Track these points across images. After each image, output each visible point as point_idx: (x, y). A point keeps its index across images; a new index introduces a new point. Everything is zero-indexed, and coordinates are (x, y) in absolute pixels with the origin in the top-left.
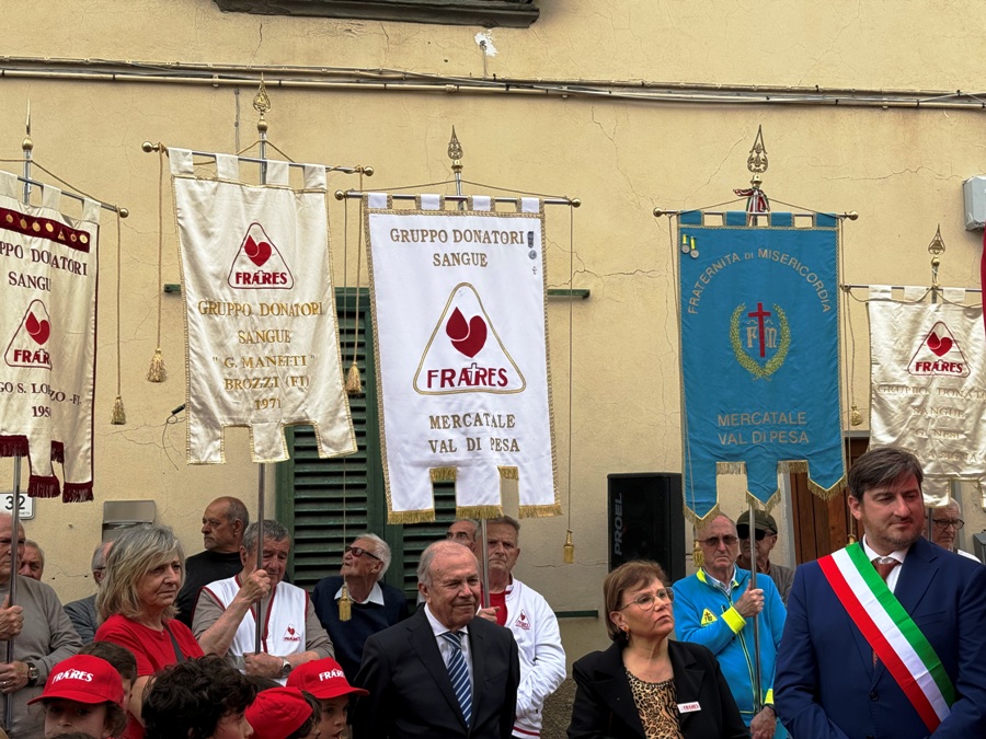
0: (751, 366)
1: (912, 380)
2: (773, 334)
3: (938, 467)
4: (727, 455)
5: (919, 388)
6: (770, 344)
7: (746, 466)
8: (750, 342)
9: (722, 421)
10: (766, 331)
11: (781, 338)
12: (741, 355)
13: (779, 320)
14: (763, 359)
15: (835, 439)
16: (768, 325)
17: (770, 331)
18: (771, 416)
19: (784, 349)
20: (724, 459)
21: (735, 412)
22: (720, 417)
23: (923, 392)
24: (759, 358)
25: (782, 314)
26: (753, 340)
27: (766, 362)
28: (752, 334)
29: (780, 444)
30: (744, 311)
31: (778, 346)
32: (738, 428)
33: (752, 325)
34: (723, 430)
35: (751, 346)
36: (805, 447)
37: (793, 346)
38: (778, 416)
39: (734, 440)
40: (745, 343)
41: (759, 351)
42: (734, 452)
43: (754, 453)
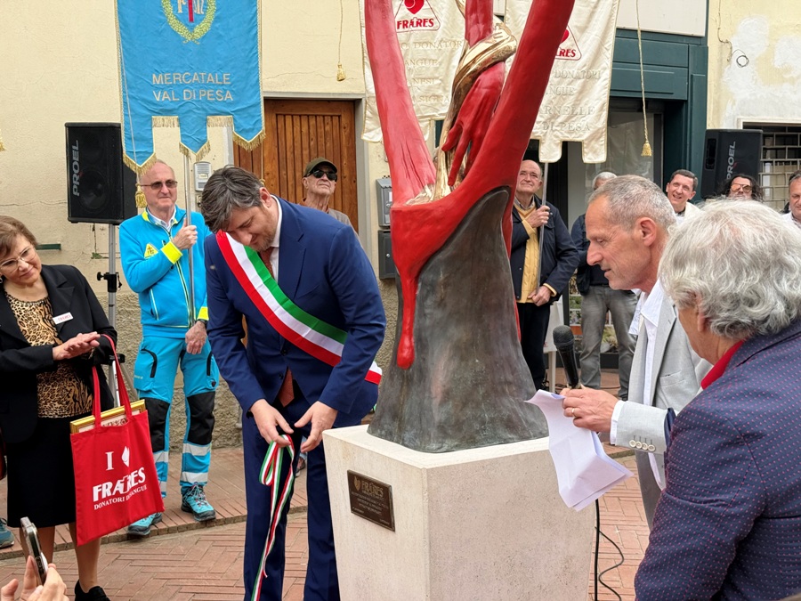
0: (182, 30)
4: (161, 110)
6: (198, 10)
7: (179, 120)
9: (156, 80)
11: (208, 4)
12: (173, 21)
14: (192, 24)
15: (255, 98)
18: (200, 76)
19: (210, 16)
20: (159, 114)
21: (168, 72)
22: (154, 76)
24: (188, 22)
26: (183, 6)
27: (194, 26)
29: (209, 102)
31: (205, 12)
32: (171, 86)
34: (157, 88)
35: (180, 11)
36: (230, 104)
37: (219, 13)
38: (206, 76)
39: (168, 97)
40: (175, 9)
41: (188, 17)
42: (168, 108)
43: (185, 109)
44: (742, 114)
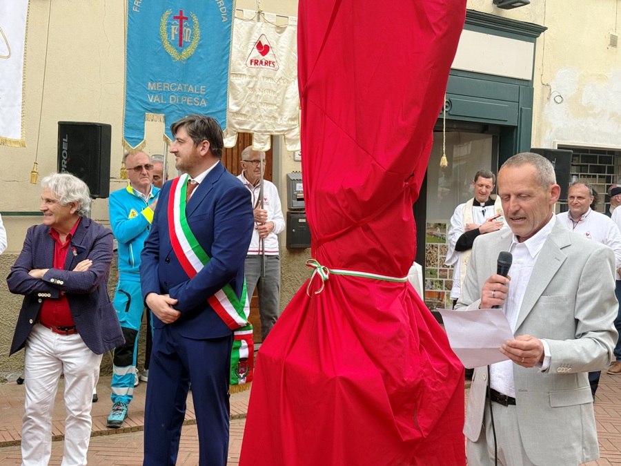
0: (173, 52)
1: (248, 70)
2: (189, 33)
3: (263, 126)
4: (152, 109)
5: (252, 77)
6: (186, 39)
7: (165, 117)
8: (173, 36)
9: (151, 86)
10: (184, 30)
11: (194, 35)
12: (167, 45)
13: (194, 23)
14: (181, 48)
15: (223, 105)
16: (186, 26)
17: (186, 30)
18: (183, 86)
19: (195, 44)
20: (150, 111)
21: (160, 81)
22: (150, 84)
23: (254, 79)
24: (178, 47)
25: (195, 19)
26: (175, 35)
27: (182, 50)
28: (175, 30)
29: (188, 106)
30: (171, 14)
31: (191, 40)
32: (161, 92)
33: (175, 24)
34: (151, 93)
35: (173, 39)
36: (203, 109)
37: (201, 42)
38: (188, 87)
39: (158, 100)
40: (169, 36)
41: (178, 43)
42: (158, 108)
43: (170, 109)
44: (557, 138)
